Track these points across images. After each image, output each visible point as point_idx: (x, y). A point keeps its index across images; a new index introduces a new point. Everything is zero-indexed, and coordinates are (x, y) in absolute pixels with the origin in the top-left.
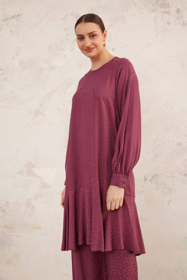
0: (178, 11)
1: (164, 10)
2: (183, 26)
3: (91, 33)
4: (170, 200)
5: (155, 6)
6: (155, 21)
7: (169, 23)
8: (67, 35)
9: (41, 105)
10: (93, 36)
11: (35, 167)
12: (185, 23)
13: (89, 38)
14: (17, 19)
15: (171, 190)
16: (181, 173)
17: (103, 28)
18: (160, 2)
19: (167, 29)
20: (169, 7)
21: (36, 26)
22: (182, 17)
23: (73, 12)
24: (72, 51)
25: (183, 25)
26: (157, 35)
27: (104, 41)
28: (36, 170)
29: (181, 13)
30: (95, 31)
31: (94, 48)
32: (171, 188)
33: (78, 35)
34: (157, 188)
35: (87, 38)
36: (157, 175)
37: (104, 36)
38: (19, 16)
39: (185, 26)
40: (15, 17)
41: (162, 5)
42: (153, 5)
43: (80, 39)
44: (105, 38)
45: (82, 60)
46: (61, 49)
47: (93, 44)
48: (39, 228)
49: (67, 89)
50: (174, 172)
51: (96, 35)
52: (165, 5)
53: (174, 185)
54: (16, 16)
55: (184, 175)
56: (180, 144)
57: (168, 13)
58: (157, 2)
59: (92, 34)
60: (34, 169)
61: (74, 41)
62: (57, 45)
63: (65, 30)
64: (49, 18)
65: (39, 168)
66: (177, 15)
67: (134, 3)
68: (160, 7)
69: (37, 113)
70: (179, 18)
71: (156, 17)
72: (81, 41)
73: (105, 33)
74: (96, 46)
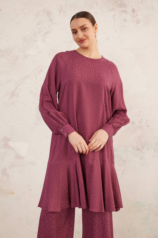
0: (133, 11)
1: (122, 9)
3: (82, 26)
4: (124, 171)
5: (114, 6)
6: (114, 18)
7: (125, 21)
9: (16, 88)
10: (84, 29)
11: (11, 141)
13: (81, 31)
15: (125, 162)
16: (133, 148)
17: (93, 22)
18: (118, 2)
19: (124, 26)
20: (125, 7)
21: (13, 20)
22: (137, 15)
23: (45, 9)
24: (43, 42)
25: (137, 23)
26: (115, 31)
27: (95, 33)
28: (11, 144)
29: (136, 13)
30: (85, 25)
32: (125, 160)
33: (72, 30)
35: (79, 31)
37: (96, 28)
41: (120, 5)
42: (113, 5)
44: (96, 30)
45: (52, 50)
46: (34, 41)
47: (85, 35)
48: (13, 194)
49: (38, 74)
50: (128, 146)
51: (87, 28)
52: (122, 5)
53: (127, 157)
55: (136, 150)
57: (125, 12)
58: (116, 2)
59: (83, 27)
60: (9, 143)
61: (45, 33)
62: (31, 37)
63: (37, 24)
64: (24, 13)
65: (14, 142)
66: (132, 14)
67: (96, 2)
68: (119, 7)
69: (13, 94)
70: (134, 16)
71: (115, 15)
72: (75, 34)
73: (96, 26)
74: (87, 38)
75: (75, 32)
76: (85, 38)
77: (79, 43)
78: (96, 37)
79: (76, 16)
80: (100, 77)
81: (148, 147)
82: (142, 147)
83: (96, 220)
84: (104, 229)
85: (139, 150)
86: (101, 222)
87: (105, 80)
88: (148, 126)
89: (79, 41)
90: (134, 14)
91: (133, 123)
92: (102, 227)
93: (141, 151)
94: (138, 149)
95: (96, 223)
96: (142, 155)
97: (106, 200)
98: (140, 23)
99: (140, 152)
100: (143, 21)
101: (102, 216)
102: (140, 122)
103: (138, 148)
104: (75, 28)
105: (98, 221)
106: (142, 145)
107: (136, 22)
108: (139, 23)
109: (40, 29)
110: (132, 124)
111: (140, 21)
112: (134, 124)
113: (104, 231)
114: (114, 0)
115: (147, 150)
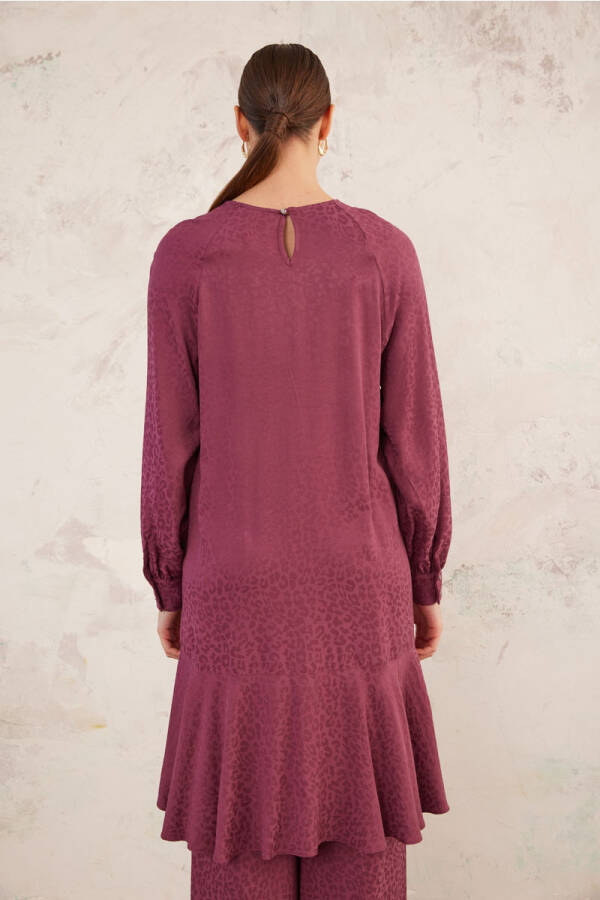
0: (548, 64)
1: (505, 57)
2: (560, 111)
4: (505, 647)
5: (479, 45)
6: (476, 91)
7: (518, 100)
8: (201, 126)
9: (115, 344)
11: (93, 536)
12: (567, 101)
14: (45, 69)
15: (508, 615)
16: (540, 564)
18: (492, 32)
19: (511, 119)
20: (518, 50)
21: (104, 94)
22: (561, 81)
23: (222, 53)
24: (215, 174)
25: (561, 109)
26: (481, 136)
28: (93, 546)
29: (556, 71)
32: (509, 610)
34: (468, 608)
36: (468, 568)
38: (49, 57)
39: (567, 110)
40: (40, 61)
41: (498, 44)
42: (472, 41)
46: (182, 170)
48: (99, 726)
50: (521, 559)
52: (508, 42)
53: (518, 598)
54: (40, 57)
55: (550, 571)
56: (541, 474)
57: (518, 67)
58: (486, 32)
60: (86, 542)
61: (224, 144)
62: (169, 156)
63: (194, 109)
64: (146, 69)
65: (105, 540)
66: (543, 75)
67: (413, 31)
68: (494, 49)
69: (102, 366)
70: (549, 84)
71: (479, 79)
81: (595, 561)
82: (573, 561)
85: (563, 573)
88: (596, 487)
90: (550, 75)
91: (541, 476)
93: (567, 575)
94: (556, 570)
96: (570, 590)
98: (572, 109)
99: (564, 578)
100: (581, 101)
102: (565, 470)
103: (555, 565)
106: (572, 556)
107: (558, 106)
108: (570, 110)
109: (205, 126)
110: (538, 478)
111: (571, 103)
112: (545, 477)
114: (477, 25)
115: (589, 573)
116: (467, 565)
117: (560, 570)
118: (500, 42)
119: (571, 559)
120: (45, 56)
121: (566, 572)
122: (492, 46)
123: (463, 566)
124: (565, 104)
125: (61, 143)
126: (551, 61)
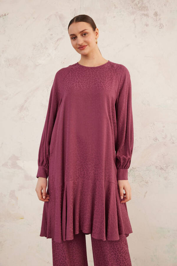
0: (156, 14)
1: (143, 12)
2: (160, 28)
3: (82, 31)
4: (146, 193)
5: (135, 9)
6: (134, 23)
7: (147, 25)
8: (51, 35)
9: (26, 101)
10: (85, 34)
11: (19, 160)
12: (162, 25)
13: (81, 36)
14: (4, 18)
15: (147, 183)
16: (157, 167)
17: (94, 27)
18: (139, 5)
19: (145, 31)
20: (147, 10)
21: (22, 25)
22: (160, 19)
23: (57, 13)
24: (55, 49)
26: (136, 36)
27: (96, 39)
28: (20, 163)
30: (86, 30)
31: (87, 45)
32: (147, 181)
33: (71, 35)
34: (135, 181)
35: (79, 37)
36: (134, 169)
37: (96, 34)
38: (5, 15)
39: (162, 28)
40: (2, 16)
41: (140, 8)
42: (132, 8)
43: (73, 39)
44: (97, 35)
45: (65, 58)
46: (45, 48)
47: (85, 42)
48: (22, 218)
49: (50, 85)
50: (151, 165)
51: (87, 33)
52: (143, 8)
53: (150, 178)
54: (2, 15)
55: (160, 169)
56: (156, 139)
57: (147, 15)
58: (137, 5)
59: (84, 32)
60: (18, 162)
61: (58, 40)
62: (41, 44)
63: (49, 30)
64: (34, 18)
65: (23, 161)
66: (155, 18)
67: (114, 5)
68: (139, 10)
69: (22, 108)
70: (156, 20)
71: (135, 19)
72: (74, 40)
73: (97, 31)
74: (88, 44)
75: (74, 38)
76: (86, 45)
77: (79, 50)
78: (97, 43)
79: (75, 20)
80: (101, 87)
81: (173, 166)
82: (167, 166)
83: (108, 250)
84: (118, 260)
85: (163, 169)
86: (114, 252)
87: (106, 89)
88: (173, 143)
89: (79, 48)
90: (157, 17)
92: (115, 258)
93: (165, 170)
94: (161, 169)
95: (108, 254)
96: (166, 175)
97: (109, 227)
98: (164, 27)
99: (164, 171)
100: (166, 25)
101: (114, 246)
102: (163, 138)
103: (161, 167)
104: (74, 33)
105: (110, 251)
106: (166, 164)
107: (159, 27)
108: (163, 27)
109: (52, 35)
110: (155, 140)
111: (163, 26)
113: (118, 263)
114: (134, 3)
115: (172, 170)
116: (134, 167)
117: (162, 168)
118: (141, 8)
119: (166, 165)
120: (4, 14)
121: (164, 169)
122: (138, 9)
123: (133, 168)
124: (161, 26)
125: (9, 41)
126: (157, 13)
